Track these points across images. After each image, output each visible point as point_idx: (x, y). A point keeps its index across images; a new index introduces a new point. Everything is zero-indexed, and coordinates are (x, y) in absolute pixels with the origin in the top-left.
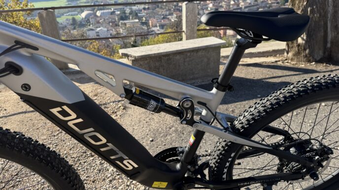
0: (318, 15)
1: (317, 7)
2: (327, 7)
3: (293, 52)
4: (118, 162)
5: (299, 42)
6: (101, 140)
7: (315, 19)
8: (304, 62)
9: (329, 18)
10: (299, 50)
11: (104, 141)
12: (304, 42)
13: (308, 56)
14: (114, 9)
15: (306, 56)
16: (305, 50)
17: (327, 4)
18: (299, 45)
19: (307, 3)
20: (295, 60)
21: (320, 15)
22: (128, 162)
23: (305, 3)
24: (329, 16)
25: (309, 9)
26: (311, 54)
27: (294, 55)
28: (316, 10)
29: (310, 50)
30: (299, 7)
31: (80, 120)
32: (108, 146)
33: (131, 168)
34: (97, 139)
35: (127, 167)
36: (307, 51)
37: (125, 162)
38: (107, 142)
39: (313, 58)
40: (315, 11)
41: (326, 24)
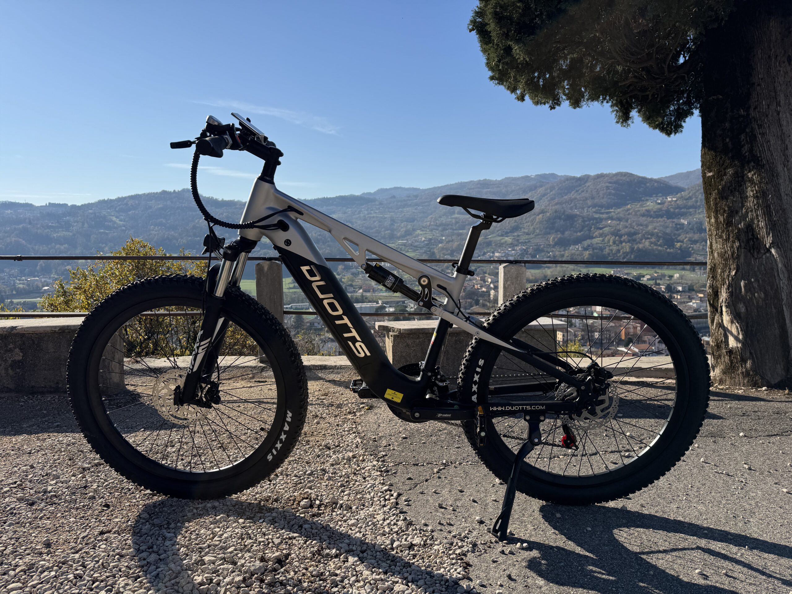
0: (763, 295)
1: (757, 280)
2: (777, 281)
3: (722, 367)
4: (350, 343)
5: (731, 346)
6: (337, 310)
7: (757, 303)
8: (744, 385)
9: (785, 301)
10: (731, 362)
11: (340, 312)
12: (739, 345)
13: (751, 373)
14: (383, 303)
15: (747, 374)
16: (744, 361)
17: (776, 275)
18: (730, 352)
19: (736, 273)
20: (728, 382)
21: (766, 295)
22: (360, 346)
23: (733, 273)
24: (784, 296)
25: (742, 284)
26: (756, 369)
27: (724, 372)
28: (756, 285)
29: (753, 362)
30: (724, 280)
31: (322, 283)
32: (343, 319)
33: (362, 355)
34: (334, 309)
35: (359, 353)
36: (749, 364)
37: (357, 344)
38: (343, 314)
39: (763, 378)
40: (754, 288)
41: (781, 312)
